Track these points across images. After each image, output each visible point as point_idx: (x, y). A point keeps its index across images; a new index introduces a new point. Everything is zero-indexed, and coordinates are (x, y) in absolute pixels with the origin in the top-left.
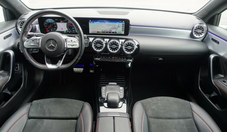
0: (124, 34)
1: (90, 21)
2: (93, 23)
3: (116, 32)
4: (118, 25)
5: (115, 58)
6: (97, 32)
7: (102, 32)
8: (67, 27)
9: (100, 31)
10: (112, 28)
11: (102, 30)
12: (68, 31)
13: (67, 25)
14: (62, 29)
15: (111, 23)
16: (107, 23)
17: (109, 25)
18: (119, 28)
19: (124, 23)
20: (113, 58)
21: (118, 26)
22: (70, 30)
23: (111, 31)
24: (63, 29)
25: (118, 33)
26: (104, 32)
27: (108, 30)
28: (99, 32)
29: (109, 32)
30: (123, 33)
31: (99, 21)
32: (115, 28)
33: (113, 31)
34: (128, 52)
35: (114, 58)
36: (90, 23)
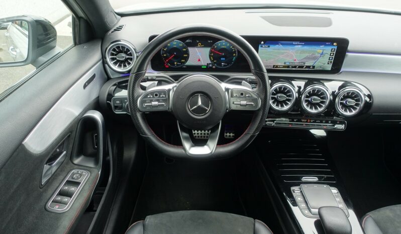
0: (330, 69)
1: (262, 43)
2: (269, 47)
3: (314, 67)
4: (321, 51)
5: (307, 122)
6: (274, 66)
7: (284, 67)
8: (210, 56)
9: (279, 64)
10: (308, 58)
11: (285, 63)
12: (211, 65)
13: (211, 52)
14: (199, 60)
15: (307, 48)
16: (300, 46)
17: (303, 52)
18: (323, 57)
19: (336, 48)
20: (303, 120)
21: (322, 54)
22: (215, 63)
23: (304, 63)
24: (201, 59)
25: (319, 69)
26: (288, 67)
27: (297, 63)
28: (277, 67)
29: (300, 67)
30: (329, 67)
31: (282, 44)
32: (315, 58)
33: (307, 64)
34: (345, 111)
35: (305, 120)
36: (261, 46)
